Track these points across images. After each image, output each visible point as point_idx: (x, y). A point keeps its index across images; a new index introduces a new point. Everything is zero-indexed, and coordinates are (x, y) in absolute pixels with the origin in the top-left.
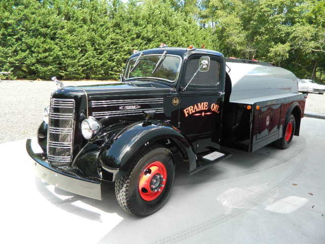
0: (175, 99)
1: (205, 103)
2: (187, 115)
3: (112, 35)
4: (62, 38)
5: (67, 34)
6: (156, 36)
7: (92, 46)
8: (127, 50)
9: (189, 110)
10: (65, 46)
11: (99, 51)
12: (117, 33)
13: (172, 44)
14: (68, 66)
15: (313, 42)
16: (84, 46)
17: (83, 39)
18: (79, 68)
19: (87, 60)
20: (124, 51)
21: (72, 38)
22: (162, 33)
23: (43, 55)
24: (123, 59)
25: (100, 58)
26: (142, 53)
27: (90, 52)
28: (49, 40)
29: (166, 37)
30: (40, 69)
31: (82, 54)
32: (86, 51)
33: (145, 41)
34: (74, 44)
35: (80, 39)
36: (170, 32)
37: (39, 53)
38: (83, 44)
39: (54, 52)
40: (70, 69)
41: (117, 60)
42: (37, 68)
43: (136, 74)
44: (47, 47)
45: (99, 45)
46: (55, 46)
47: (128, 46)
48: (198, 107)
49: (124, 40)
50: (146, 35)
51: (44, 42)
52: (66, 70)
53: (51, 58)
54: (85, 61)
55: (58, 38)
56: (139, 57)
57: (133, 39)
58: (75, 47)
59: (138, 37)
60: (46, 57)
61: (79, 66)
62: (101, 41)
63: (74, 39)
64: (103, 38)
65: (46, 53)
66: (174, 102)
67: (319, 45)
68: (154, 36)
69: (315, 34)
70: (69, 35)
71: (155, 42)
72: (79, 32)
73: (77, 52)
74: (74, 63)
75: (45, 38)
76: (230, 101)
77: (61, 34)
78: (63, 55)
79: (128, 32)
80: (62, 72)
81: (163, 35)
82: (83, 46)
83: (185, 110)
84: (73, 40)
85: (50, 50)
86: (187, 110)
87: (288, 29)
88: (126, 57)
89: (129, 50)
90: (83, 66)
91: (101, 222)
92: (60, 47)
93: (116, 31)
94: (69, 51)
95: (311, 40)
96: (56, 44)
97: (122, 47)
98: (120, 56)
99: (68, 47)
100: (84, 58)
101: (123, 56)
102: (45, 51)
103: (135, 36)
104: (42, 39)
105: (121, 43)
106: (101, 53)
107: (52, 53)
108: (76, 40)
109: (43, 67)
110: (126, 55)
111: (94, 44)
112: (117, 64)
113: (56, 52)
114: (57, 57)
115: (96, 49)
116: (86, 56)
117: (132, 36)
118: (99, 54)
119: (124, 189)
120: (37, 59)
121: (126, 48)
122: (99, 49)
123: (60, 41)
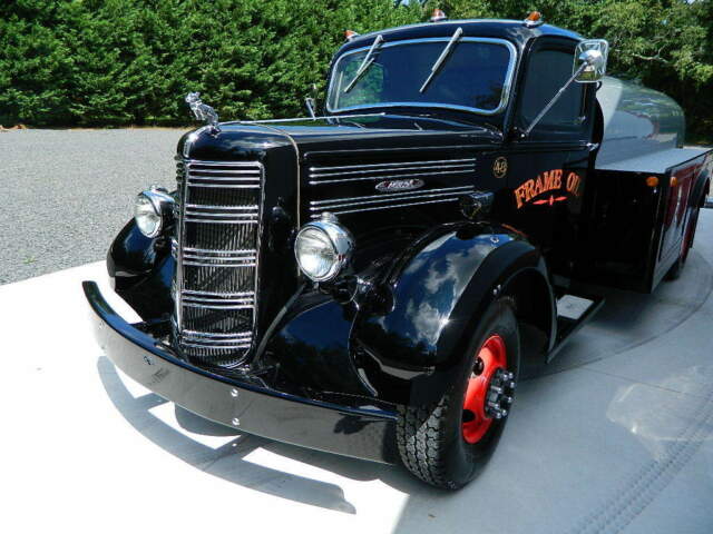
0: (501, 161)
1: (557, 171)
2: (520, 205)
3: (195, 17)
4: (71, 24)
5: (84, 12)
6: (297, 22)
7: (147, 44)
8: (230, 52)
9: (526, 191)
10: (80, 42)
11: (164, 55)
12: (205, 12)
13: (334, 40)
14: (91, 92)
15: (641, 39)
16: (129, 43)
17: (125, 26)
18: (118, 96)
19: (136, 77)
20: (225, 56)
21: (96, 22)
22: (309, 15)
23: (26, 64)
24: (221, 74)
25: (167, 72)
26: (379, 38)
27: (141, 57)
28: (39, 27)
29: (320, 23)
30: (21, 100)
31: (124, 64)
32: (134, 56)
33: (273, 30)
34: (104, 37)
35: (117, 25)
36: (328, 13)
37: (15, 57)
38: (124, 39)
39: (55, 57)
40: (95, 100)
41: (208, 78)
42: (12, 98)
43: (256, 111)
44: (35, 45)
45: (164, 39)
46: (56, 41)
47: (232, 44)
48: (543, 183)
49: (223, 30)
50: (273, 17)
51: (27, 31)
52: (86, 102)
53: (47, 71)
54: (130, 79)
55: (61, 21)
56: (372, 48)
57: (243, 27)
58: (106, 45)
59: (256, 21)
60: (35, 70)
61: (117, 92)
62: (170, 32)
63: (101, 26)
64: (174, 23)
65: (33, 58)
66: (497, 168)
67: (653, 46)
68: (292, 21)
69: (647, 21)
70: (89, 16)
71: (296, 36)
72: (114, 8)
73: (111, 57)
74: (105, 83)
75: (28, 20)
76: (597, 167)
77: (68, 12)
78: (76, 63)
79: (232, 8)
80: (78, 108)
81: (313, 20)
82: (123, 44)
83: (517, 192)
84: (99, 29)
85: (43, 51)
86: (521, 192)
87: (587, 10)
88: (228, 70)
89: (235, 52)
90: (127, 91)
91: (353, 511)
92: (69, 44)
93: (202, 7)
94: (91, 55)
95: (638, 35)
96: (59, 37)
97: (217, 47)
98: (216, 68)
99: (89, 44)
100: (127, 71)
101: (221, 69)
102: (31, 53)
103: (249, 19)
104: (22, 24)
105: (216, 38)
106: (169, 60)
107: (48, 59)
108: (107, 29)
109: (29, 95)
110: (227, 66)
111: (151, 38)
112: (209, 88)
113: (59, 58)
114: (63, 69)
115: (157, 52)
116: (132, 67)
117: (242, 19)
118: (163, 63)
119: (433, 422)
120: (12, 75)
121: (230, 49)
122: (165, 51)
123: (69, 31)
